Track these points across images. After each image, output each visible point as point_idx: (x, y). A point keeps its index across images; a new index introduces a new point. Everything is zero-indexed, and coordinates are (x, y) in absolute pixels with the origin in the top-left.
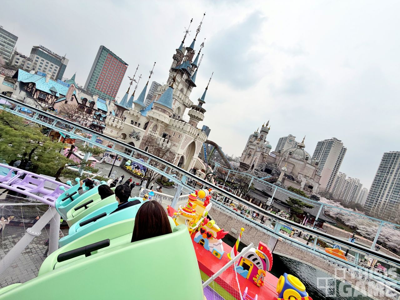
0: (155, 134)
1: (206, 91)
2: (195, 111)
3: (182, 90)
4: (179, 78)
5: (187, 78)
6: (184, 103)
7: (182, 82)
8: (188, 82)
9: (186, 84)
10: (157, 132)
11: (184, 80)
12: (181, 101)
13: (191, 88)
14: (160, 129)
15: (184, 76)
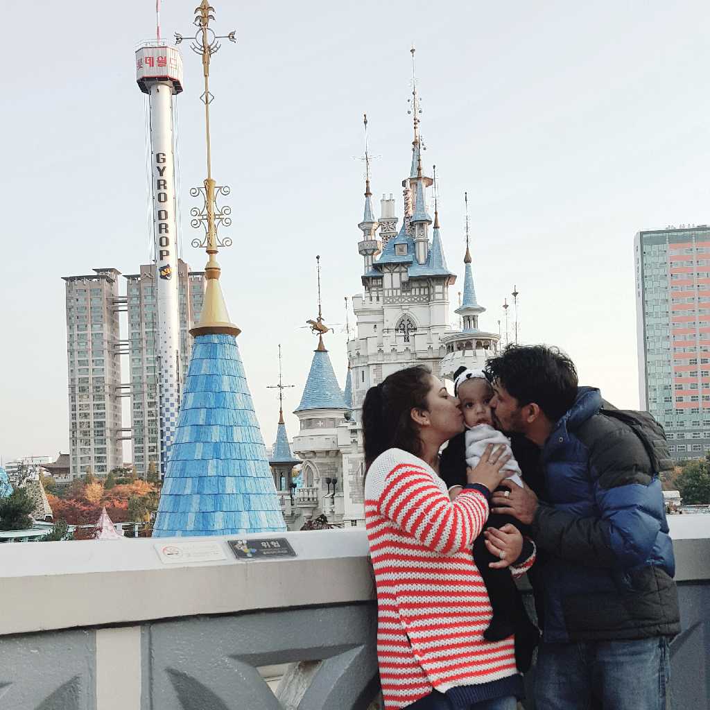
0: (315, 493)
1: (468, 269)
2: (459, 353)
3: (406, 323)
4: (374, 299)
5: (405, 278)
6: (419, 356)
7: (391, 301)
8: (415, 285)
9: (413, 294)
10: (315, 485)
11: (396, 289)
12: (403, 356)
13: (436, 291)
14: (322, 472)
15: (387, 283)
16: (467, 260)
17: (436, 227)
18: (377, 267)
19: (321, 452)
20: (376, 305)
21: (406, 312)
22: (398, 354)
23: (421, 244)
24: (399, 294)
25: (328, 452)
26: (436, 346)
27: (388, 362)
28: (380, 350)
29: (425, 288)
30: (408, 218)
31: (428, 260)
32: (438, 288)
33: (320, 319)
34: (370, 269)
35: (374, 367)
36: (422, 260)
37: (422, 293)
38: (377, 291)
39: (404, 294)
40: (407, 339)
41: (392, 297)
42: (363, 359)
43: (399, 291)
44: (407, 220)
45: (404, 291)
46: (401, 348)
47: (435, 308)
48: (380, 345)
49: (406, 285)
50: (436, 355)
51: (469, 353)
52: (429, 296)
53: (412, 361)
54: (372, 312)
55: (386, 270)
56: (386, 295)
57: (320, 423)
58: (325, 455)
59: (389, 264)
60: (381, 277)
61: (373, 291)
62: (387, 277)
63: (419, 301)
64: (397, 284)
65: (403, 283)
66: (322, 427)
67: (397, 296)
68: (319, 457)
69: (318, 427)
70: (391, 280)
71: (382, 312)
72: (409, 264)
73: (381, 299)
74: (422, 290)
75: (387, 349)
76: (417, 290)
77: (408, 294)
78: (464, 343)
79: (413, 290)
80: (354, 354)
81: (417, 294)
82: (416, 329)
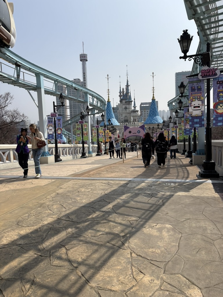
7: (123, 105)
15: (123, 102)
16: (134, 99)
17: (130, 94)
20: (121, 105)
21: (126, 106)
22: (125, 112)
23: (128, 96)
26: (130, 111)
31: (129, 98)
32: (131, 103)
37: (128, 103)
40: (126, 110)
44: (126, 92)
47: (130, 106)
49: (126, 102)
50: (130, 113)
51: (134, 113)
53: (127, 113)
54: (121, 106)
60: (122, 101)
62: (123, 101)
64: (125, 102)
70: (124, 101)
71: (122, 106)
72: (126, 99)
82: (127, 109)
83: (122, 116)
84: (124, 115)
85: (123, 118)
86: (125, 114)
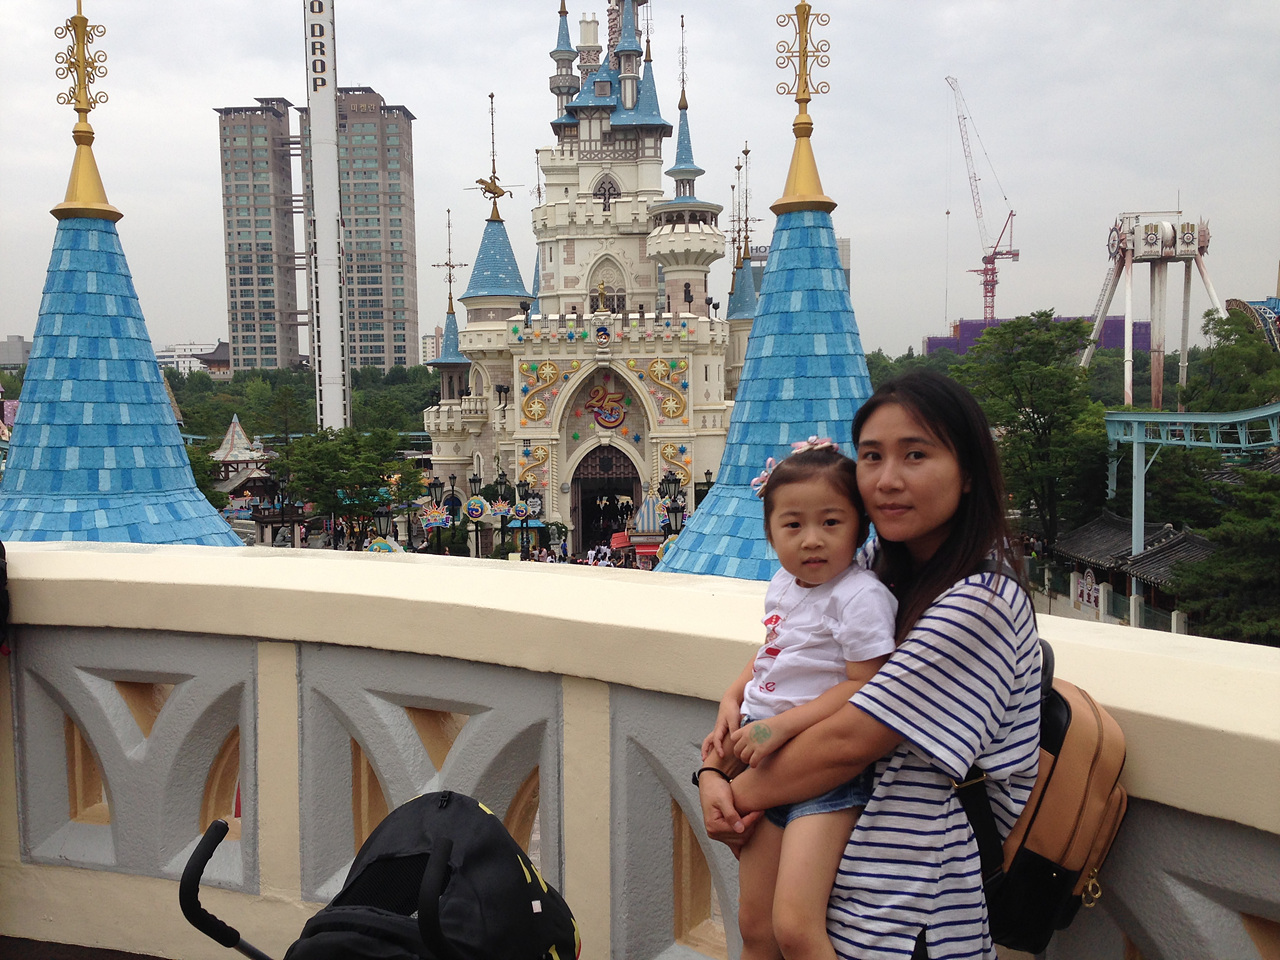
1: (684, 117)
2: (668, 228)
3: (607, 186)
4: (567, 154)
5: (606, 127)
6: (622, 230)
7: (588, 157)
8: (620, 136)
9: (617, 148)
10: (485, 394)
11: (596, 141)
12: (601, 230)
13: (646, 146)
14: (494, 378)
15: (584, 133)
16: (683, 106)
18: (572, 111)
19: (491, 352)
20: (569, 161)
21: (607, 172)
22: (597, 227)
23: (629, 83)
24: (599, 148)
25: (500, 352)
26: (643, 218)
27: (582, 237)
28: (572, 222)
29: (631, 140)
30: (612, 46)
31: (636, 104)
32: (649, 142)
33: (494, 178)
34: (565, 112)
35: (565, 243)
36: (629, 104)
37: (629, 147)
38: (572, 143)
39: (605, 148)
40: (607, 208)
41: (591, 152)
42: (550, 233)
43: (599, 144)
44: (611, 49)
45: (605, 145)
46: (598, 220)
47: (646, 170)
48: (572, 215)
49: (608, 137)
50: (644, 229)
51: (680, 228)
52: (636, 151)
53: (614, 236)
54: (564, 170)
55: (582, 116)
56: (582, 149)
57: (491, 315)
58: (496, 355)
59: (587, 108)
60: (576, 125)
61: (567, 143)
62: (584, 125)
63: (625, 159)
64: (596, 135)
65: (604, 135)
66: (494, 319)
67: (596, 151)
68: (490, 359)
69: (489, 319)
70: (590, 129)
71: (575, 170)
72: (612, 109)
73: (575, 154)
74: (629, 143)
75: (581, 220)
76: (623, 143)
77: (611, 148)
78: (675, 215)
79: (617, 143)
80: (539, 226)
81: (623, 148)
82: (619, 195)
83: (570, 260)
84: (587, 254)
85: (576, 280)
86: (596, 245)
